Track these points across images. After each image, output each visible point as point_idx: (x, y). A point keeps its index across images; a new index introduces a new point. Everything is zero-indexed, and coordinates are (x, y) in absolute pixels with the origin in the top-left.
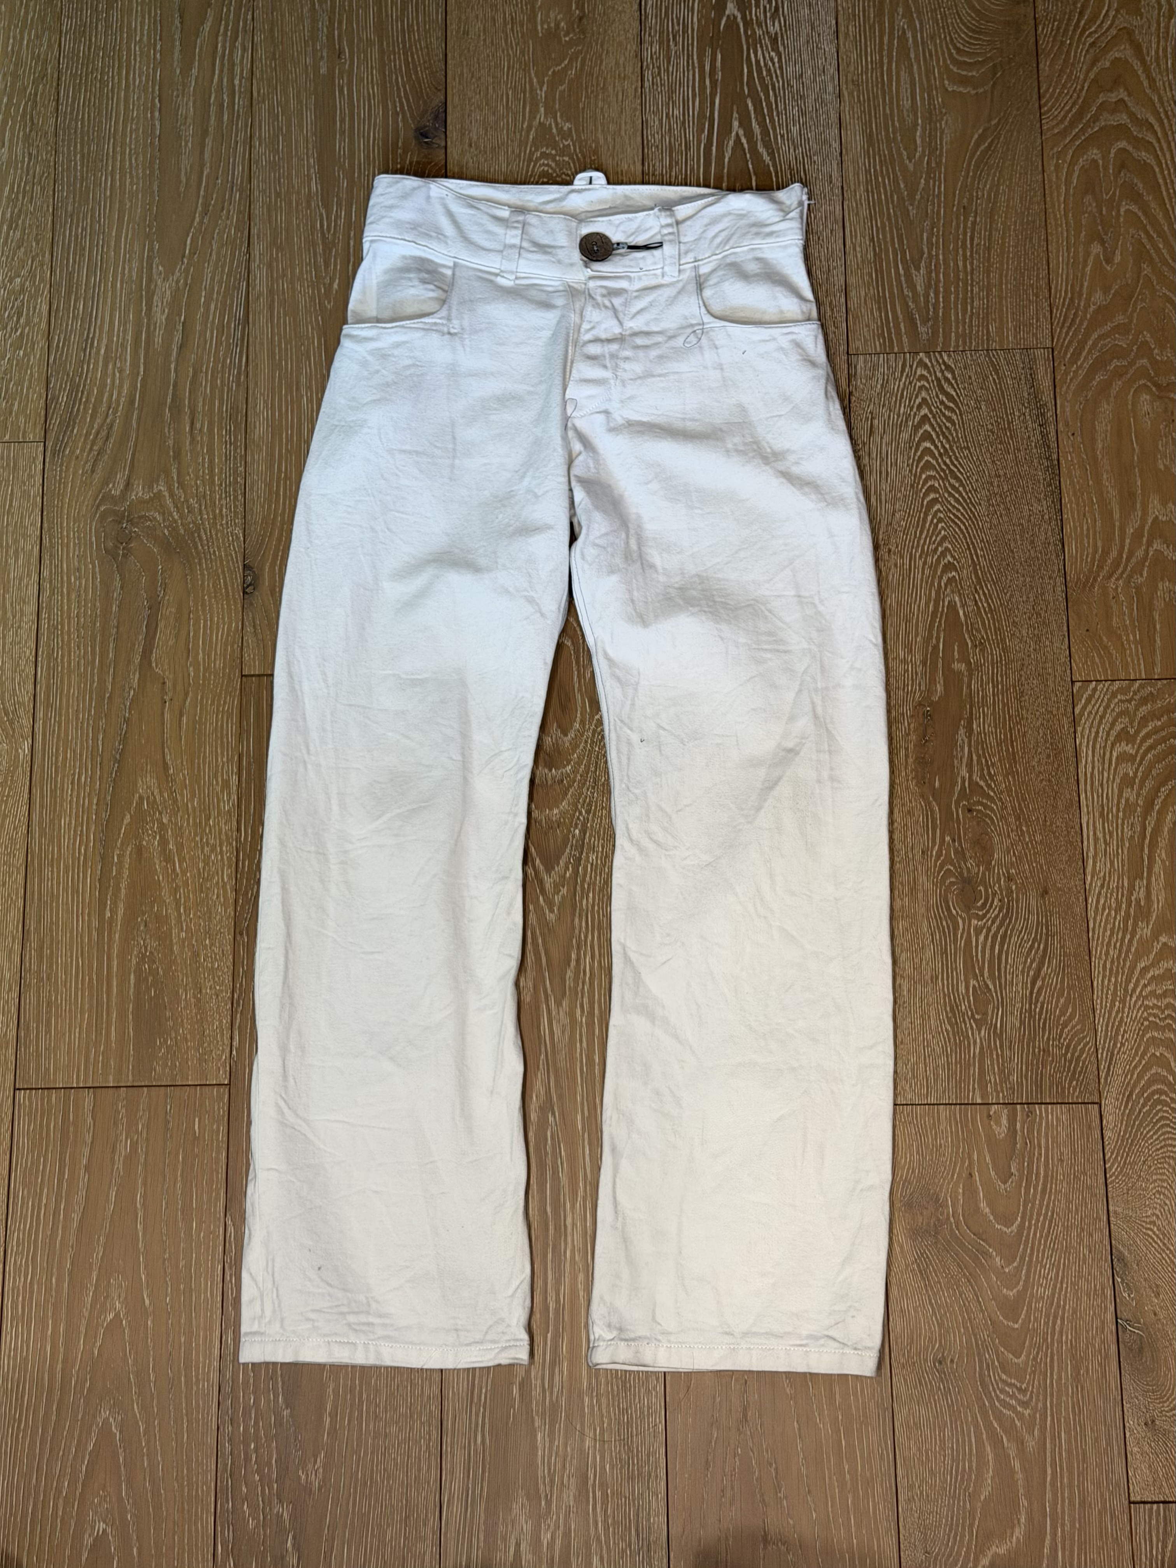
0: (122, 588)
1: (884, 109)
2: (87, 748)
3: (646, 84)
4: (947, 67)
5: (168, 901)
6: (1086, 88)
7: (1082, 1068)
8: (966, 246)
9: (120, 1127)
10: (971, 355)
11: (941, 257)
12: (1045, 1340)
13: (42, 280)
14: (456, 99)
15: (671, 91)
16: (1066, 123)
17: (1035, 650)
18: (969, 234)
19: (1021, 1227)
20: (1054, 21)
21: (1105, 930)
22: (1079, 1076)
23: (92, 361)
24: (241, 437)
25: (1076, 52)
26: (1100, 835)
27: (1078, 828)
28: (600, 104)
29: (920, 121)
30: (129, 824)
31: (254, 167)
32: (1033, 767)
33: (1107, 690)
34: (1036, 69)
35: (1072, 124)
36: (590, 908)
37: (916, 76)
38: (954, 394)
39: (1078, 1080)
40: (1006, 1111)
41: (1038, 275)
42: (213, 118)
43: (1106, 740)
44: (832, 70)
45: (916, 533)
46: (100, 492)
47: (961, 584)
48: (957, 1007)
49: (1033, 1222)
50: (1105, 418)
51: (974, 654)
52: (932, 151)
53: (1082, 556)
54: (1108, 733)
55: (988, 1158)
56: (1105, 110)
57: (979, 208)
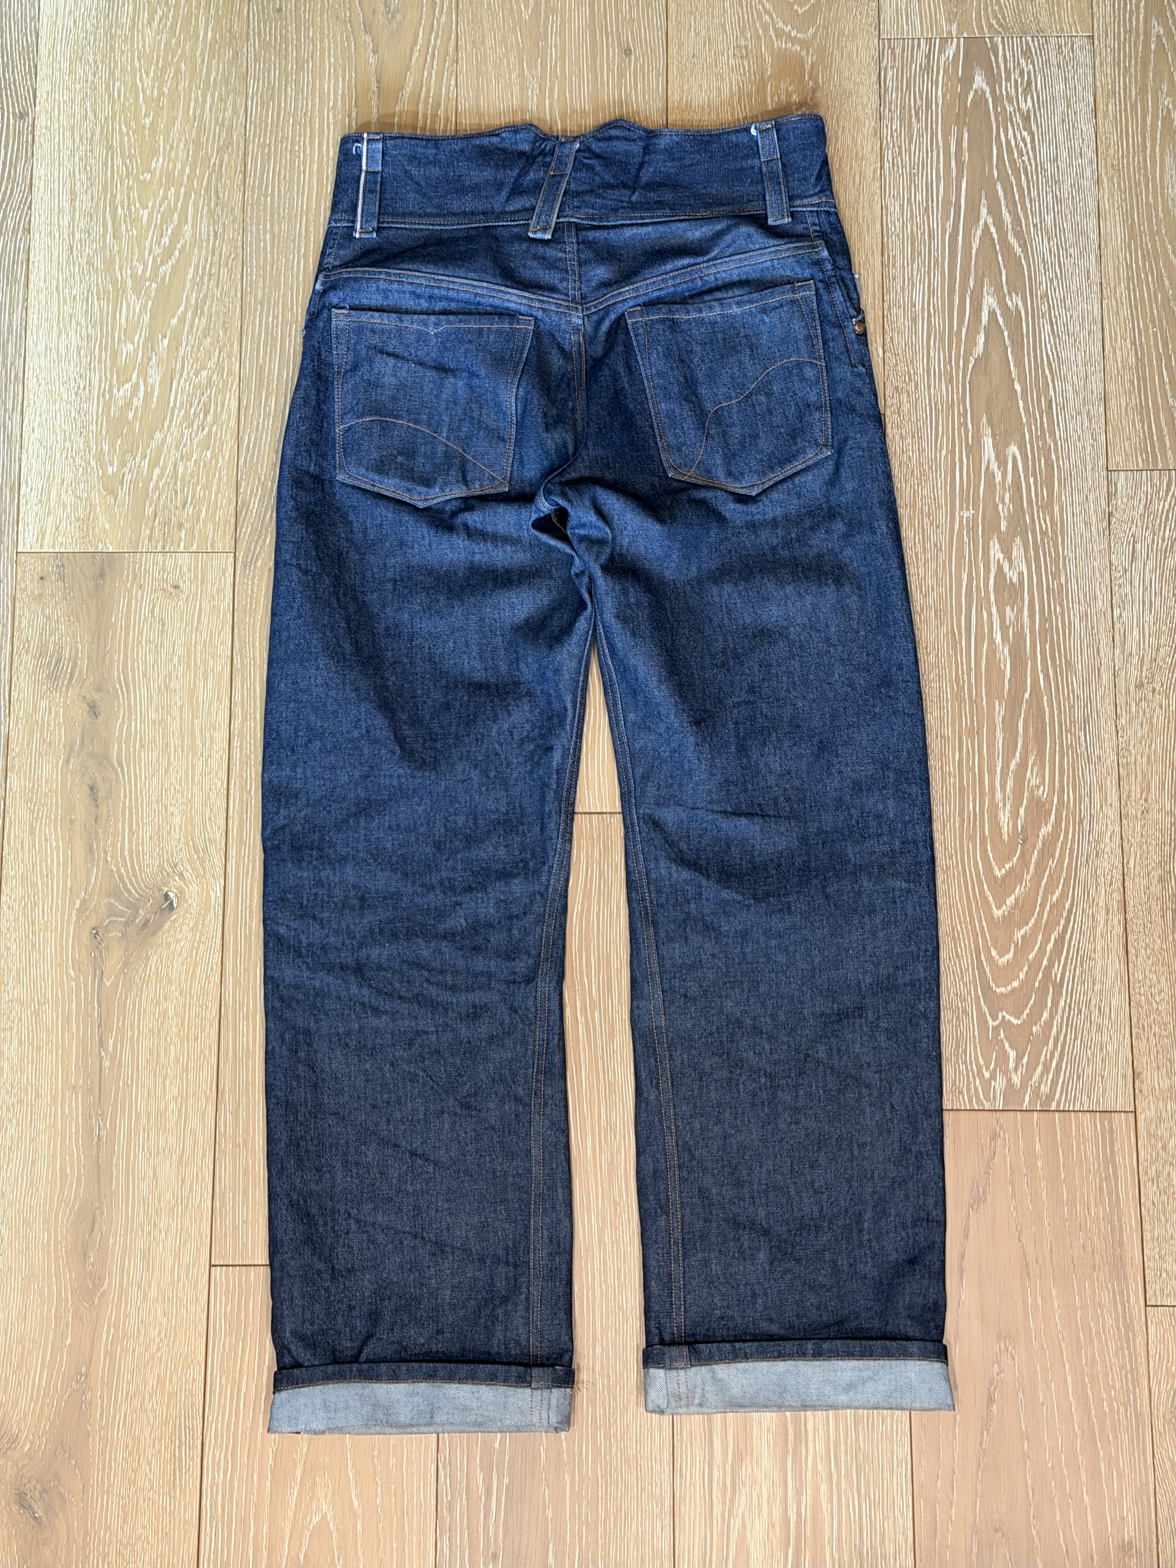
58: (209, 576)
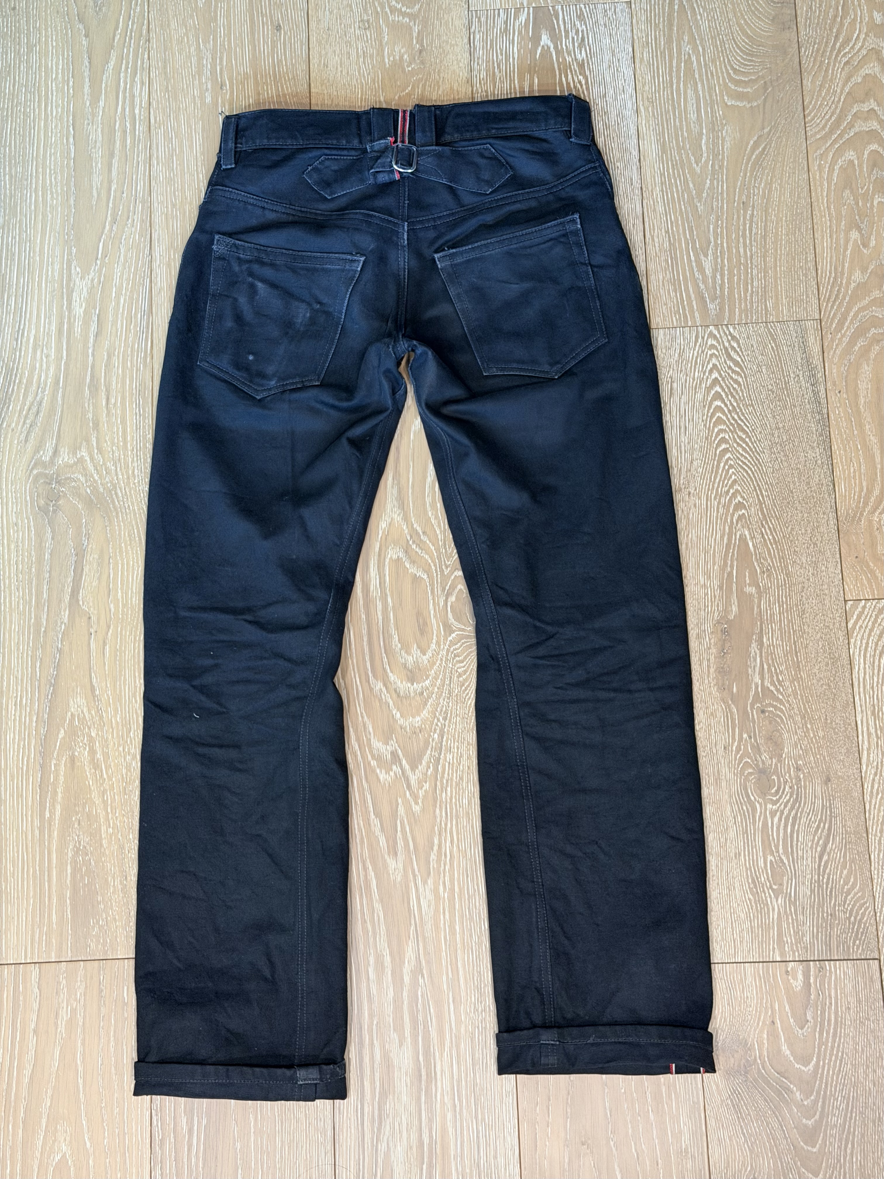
0: (53, 539)
1: (675, 121)
2: (27, 674)
4: (725, 84)
5: (97, 802)
6: (842, 100)
7: (864, 929)
8: (745, 234)
9: (62, 995)
10: (753, 327)
11: (725, 245)
12: (839, 1161)
16: (827, 130)
17: (813, 574)
18: (748, 225)
19: (817, 1066)
20: (815, 44)
21: (879, 811)
22: (862, 936)
23: (23, 349)
24: (148, 409)
25: (833, 70)
26: (873, 731)
27: (853, 724)
30: (64, 738)
31: (153, 183)
32: (815, 673)
33: (875, 607)
34: (800, 85)
35: (831, 132)
36: (449, 800)
37: (701, 93)
38: (739, 360)
39: (860, 940)
40: (801, 967)
41: (806, 258)
42: (118, 142)
43: (875, 652)
44: (630, 90)
45: (711, 478)
46: (33, 458)
47: (749, 520)
48: (757, 879)
49: (827, 1061)
50: (866, 378)
51: (763, 579)
52: (716, 156)
53: (850, 494)
54: (877, 644)
55: (787, 1007)
56: (859, 118)
57: (756, 203)
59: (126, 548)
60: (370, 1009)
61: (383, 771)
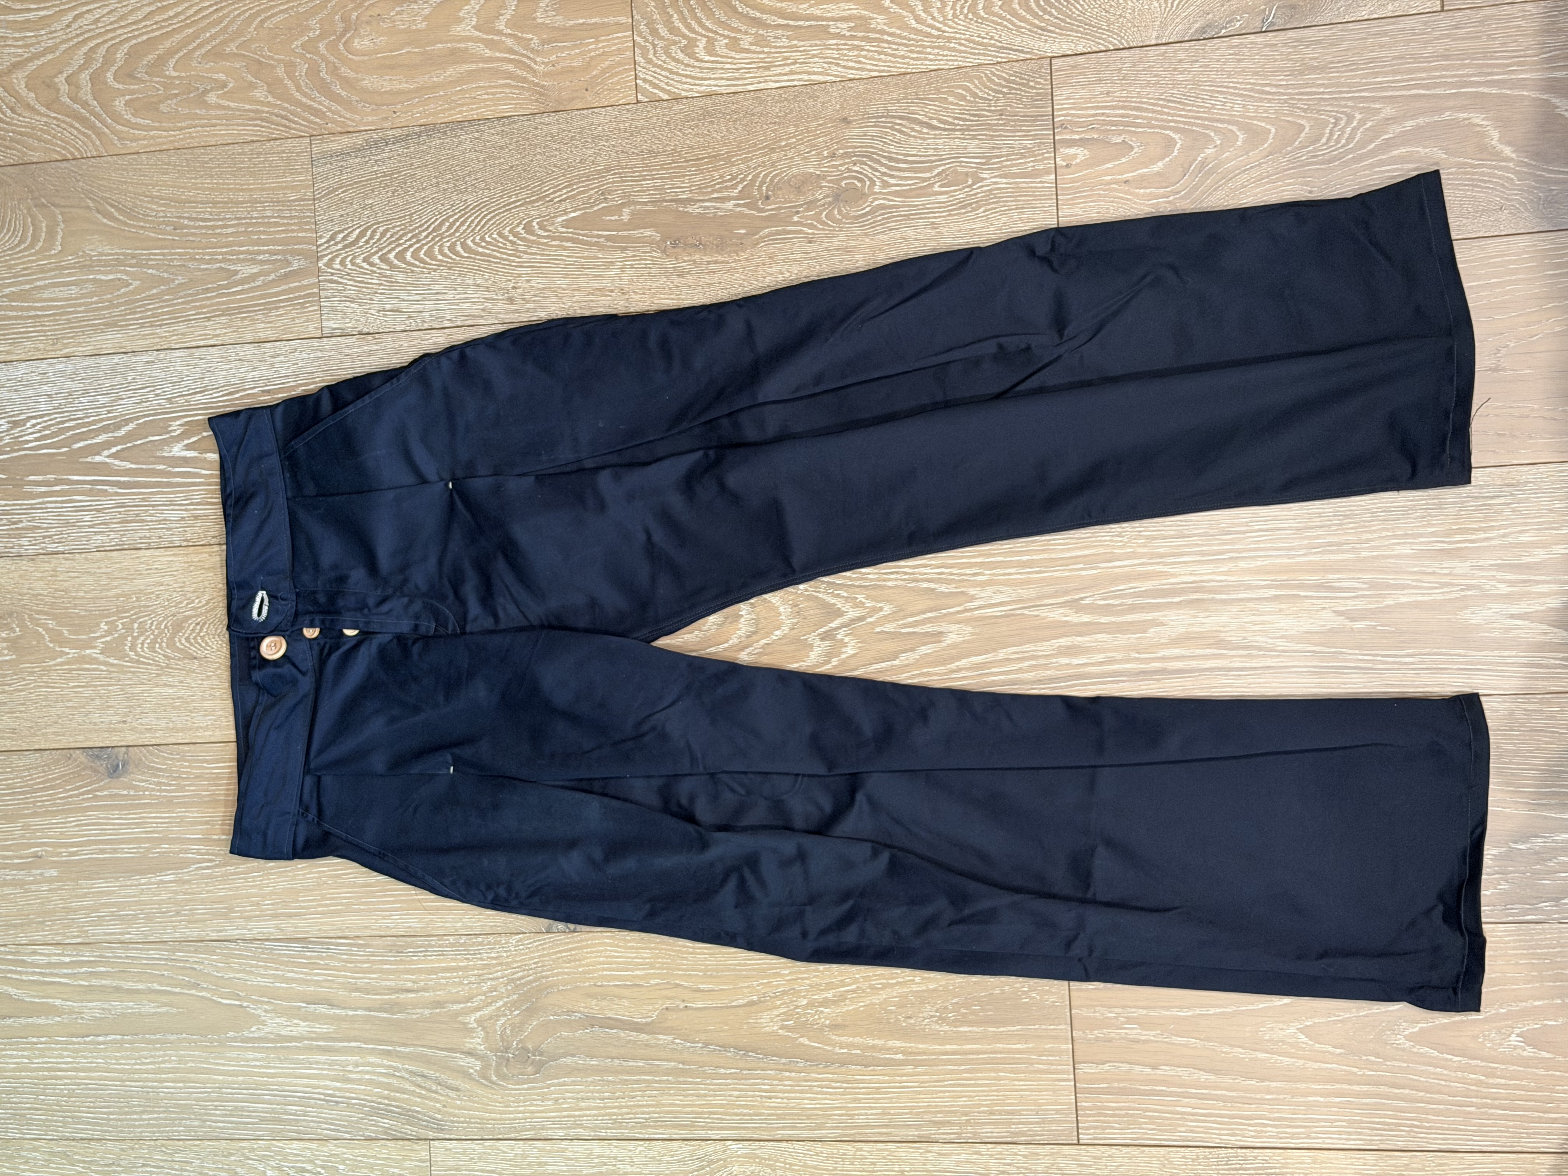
0: (573, 1055)
1: (80, 312)
2: (734, 1084)
3: (61, 549)
4: (37, 253)
5: (884, 997)
6: (56, 115)
7: (1016, 77)
8: (211, 226)
9: (1112, 1035)
10: (319, 216)
11: (224, 250)
12: (1286, 101)
13: (268, 1149)
14: (80, 738)
15: (67, 524)
16: (90, 133)
17: (607, 140)
18: (201, 224)
19: (1175, 130)
21: (880, 60)
22: (1024, 79)
23: (348, 1095)
24: (419, 941)
25: (21, 126)
26: (787, 69)
27: (781, 91)
28: (81, 594)
29: (91, 277)
30: (810, 1040)
31: (151, 939)
32: (722, 137)
33: (644, 68)
34: (38, 166)
35: (92, 127)
37: (47, 282)
38: (358, 231)
39: (1028, 80)
40: (1062, 150)
41: (239, 154)
42: (104, 982)
43: (694, 67)
44: (43, 365)
46: (478, 1081)
47: (545, 216)
48: (961, 202)
49: (1170, 118)
50: (378, 82)
51: (613, 200)
52: (120, 263)
53: (513, 98)
54: (687, 65)
55: (1108, 165)
56: (77, 95)
57: (175, 214)
58: (451, 1163)
59: (584, 966)
60: (1120, 661)
61: (844, 650)
